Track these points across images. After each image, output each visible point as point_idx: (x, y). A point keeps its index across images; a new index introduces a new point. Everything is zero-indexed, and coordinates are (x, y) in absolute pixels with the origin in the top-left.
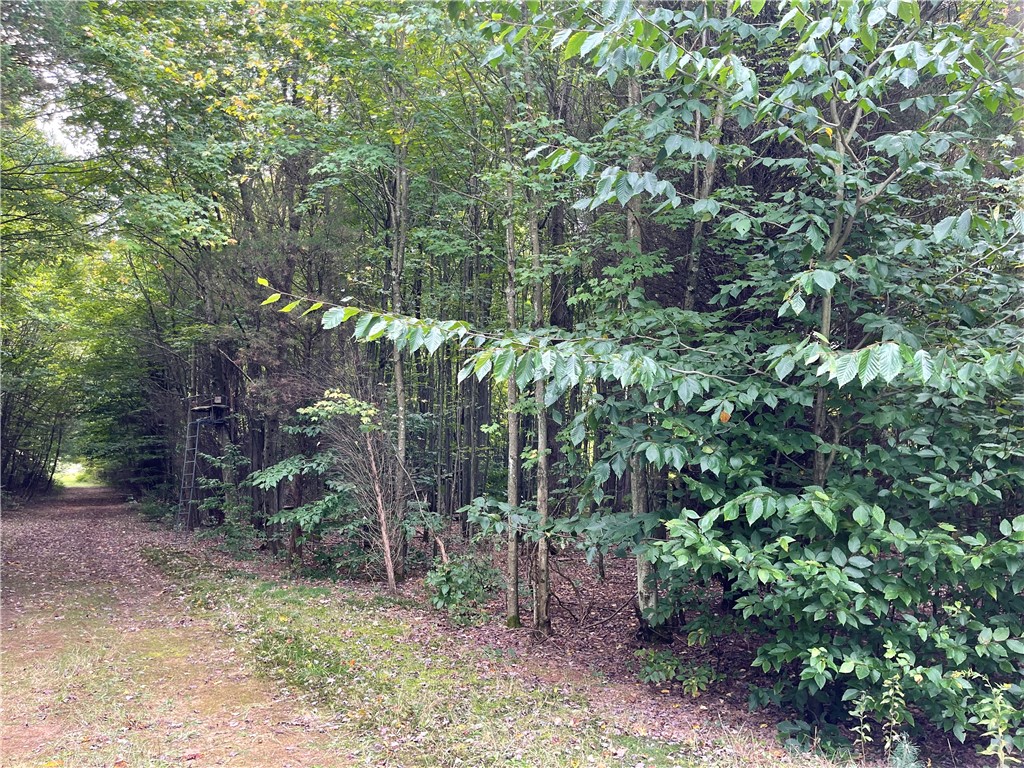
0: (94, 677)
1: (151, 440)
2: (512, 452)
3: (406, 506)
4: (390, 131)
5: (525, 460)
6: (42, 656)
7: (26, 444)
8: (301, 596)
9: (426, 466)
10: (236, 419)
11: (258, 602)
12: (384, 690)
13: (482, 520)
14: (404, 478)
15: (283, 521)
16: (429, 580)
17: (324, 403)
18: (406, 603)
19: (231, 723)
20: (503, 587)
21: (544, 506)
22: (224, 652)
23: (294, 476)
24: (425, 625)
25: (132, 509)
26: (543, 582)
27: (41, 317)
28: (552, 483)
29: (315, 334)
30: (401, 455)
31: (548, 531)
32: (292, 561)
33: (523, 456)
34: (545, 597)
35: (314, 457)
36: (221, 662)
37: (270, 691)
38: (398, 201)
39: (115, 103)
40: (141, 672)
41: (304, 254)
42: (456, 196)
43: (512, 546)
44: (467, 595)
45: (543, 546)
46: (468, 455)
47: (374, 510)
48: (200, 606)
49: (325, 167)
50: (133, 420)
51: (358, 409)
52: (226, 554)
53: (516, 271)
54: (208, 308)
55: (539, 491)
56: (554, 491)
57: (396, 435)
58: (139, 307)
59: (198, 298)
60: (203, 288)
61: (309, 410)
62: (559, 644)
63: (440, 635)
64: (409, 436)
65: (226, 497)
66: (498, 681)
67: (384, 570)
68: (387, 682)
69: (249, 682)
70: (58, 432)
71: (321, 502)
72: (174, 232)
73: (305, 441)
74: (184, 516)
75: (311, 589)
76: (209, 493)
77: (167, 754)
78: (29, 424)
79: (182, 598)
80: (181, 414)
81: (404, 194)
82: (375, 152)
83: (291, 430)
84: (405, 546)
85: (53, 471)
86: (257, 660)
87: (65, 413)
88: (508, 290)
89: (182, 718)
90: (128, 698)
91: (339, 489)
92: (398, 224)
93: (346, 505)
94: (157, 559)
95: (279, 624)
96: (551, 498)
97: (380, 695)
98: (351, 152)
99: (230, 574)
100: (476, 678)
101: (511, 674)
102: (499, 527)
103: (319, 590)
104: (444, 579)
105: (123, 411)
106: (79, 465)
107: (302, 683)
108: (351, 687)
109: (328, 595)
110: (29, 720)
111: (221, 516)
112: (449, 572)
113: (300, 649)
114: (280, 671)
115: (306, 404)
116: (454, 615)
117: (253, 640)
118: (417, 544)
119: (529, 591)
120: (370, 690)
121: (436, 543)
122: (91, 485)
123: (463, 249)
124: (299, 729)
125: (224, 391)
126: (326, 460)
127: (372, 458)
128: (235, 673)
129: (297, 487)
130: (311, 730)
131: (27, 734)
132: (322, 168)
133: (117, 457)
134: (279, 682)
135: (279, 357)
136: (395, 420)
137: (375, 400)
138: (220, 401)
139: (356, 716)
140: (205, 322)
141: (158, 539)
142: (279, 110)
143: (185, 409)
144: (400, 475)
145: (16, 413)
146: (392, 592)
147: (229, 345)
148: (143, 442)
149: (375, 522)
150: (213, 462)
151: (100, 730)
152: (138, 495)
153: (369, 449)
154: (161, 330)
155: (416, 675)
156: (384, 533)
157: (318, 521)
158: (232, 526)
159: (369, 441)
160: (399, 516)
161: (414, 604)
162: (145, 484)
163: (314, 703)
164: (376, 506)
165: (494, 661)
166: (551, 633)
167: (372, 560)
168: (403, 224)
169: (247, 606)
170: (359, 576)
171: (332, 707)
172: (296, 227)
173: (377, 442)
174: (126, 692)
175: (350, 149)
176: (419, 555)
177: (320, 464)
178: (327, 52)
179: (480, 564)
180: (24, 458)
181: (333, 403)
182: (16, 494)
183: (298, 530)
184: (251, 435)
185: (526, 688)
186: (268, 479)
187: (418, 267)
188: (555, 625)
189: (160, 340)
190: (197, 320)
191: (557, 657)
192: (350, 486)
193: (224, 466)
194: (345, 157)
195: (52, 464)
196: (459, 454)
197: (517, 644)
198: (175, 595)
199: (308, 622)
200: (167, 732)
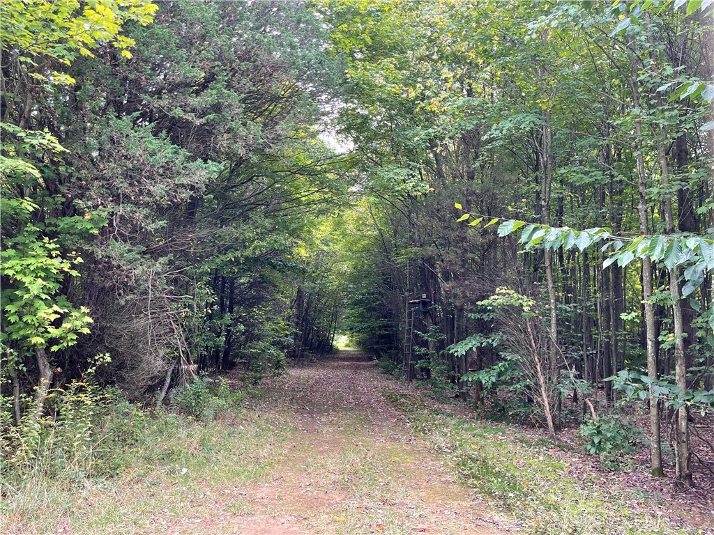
0: (362, 467)
1: (386, 321)
2: (650, 335)
3: (559, 373)
4: (539, 101)
5: (663, 342)
6: (332, 451)
7: (319, 324)
8: (485, 432)
9: (573, 345)
10: (435, 309)
11: (456, 433)
12: (552, 509)
13: (627, 388)
14: (557, 353)
15: (470, 380)
16: (582, 431)
17: (496, 297)
18: (564, 446)
19: (445, 512)
20: (647, 444)
21: (683, 380)
22: (437, 463)
23: (477, 348)
24: (581, 466)
25: (376, 365)
26: (684, 442)
27: (326, 248)
28: (689, 362)
29: (487, 250)
30: (554, 336)
31: (689, 400)
32: (477, 407)
33: (660, 339)
34: (686, 455)
35: (490, 335)
36: (436, 470)
37: (469, 495)
38: (545, 150)
39: (362, 116)
40: (388, 469)
41: (477, 196)
42: (592, 140)
43: (654, 411)
44: (616, 447)
45: (682, 413)
46: (608, 337)
47: (535, 376)
48: (420, 431)
49: (493, 134)
50: (375, 310)
51: (520, 301)
52: (433, 398)
53: (647, 190)
54: (416, 237)
55: (677, 368)
56: (691, 369)
57: (549, 321)
58: (376, 239)
59: (410, 231)
60: (413, 224)
61: (485, 302)
62: (702, 495)
63: (594, 475)
64: (559, 323)
65: (431, 360)
66: (646, 517)
67: (545, 419)
68: (554, 503)
69: (455, 486)
70: (335, 316)
71: (495, 367)
72: (397, 189)
73: (482, 323)
74: (405, 371)
75: (491, 428)
76: (420, 357)
77: (407, 525)
78: (320, 311)
79: (408, 425)
80: (402, 305)
81: (549, 145)
82: (528, 118)
83: (472, 316)
84: (560, 403)
85: (333, 341)
86: (459, 472)
87: (338, 305)
88: (640, 207)
89: (414, 503)
90: (382, 484)
91: (509, 358)
92: (545, 167)
93: (514, 370)
94: (392, 398)
95: (472, 449)
96: (689, 375)
97: (550, 512)
98: (510, 121)
99: (437, 412)
100: (627, 512)
101: (658, 513)
102: (643, 395)
103: (498, 429)
104: (596, 431)
105: (369, 303)
106: (346, 337)
107: (491, 493)
108: (527, 502)
109: (504, 433)
110: (328, 489)
111: (428, 372)
112: (599, 427)
113: (487, 469)
114: (475, 482)
115: (483, 298)
116: (605, 461)
117: (455, 458)
118: (569, 403)
119: (670, 449)
120: (542, 507)
121: (585, 404)
122: (353, 349)
123: (599, 178)
124: (491, 525)
125: (428, 291)
126: (498, 338)
127: (532, 337)
128: (444, 479)
129: (478, 356)
130: (500, 527)
131: (326, 497)
132: (491, 134)
133: (366, 332)
134: (475, 490)
135: (463, 266)
136: (548, 310)
137: (532, 295)
138: (425, 297)
139: (533, 524)
140: (415, 246)
141: (391, 385)
142: (460, 101)
143: (404, 302)
144: (553, 350)
145: (313, 305)
146: (552, 437)
147: (430, 260)
148: (380, 323)
149: (536, 384)
150: (423, 336)
151: (367, 502)
152: (379, 357)
153: (529, 330)
154: (389, 253)
155: (577, 502)
156: (543, 392)
157: (494, 381)
158: (437, 380)
159: (528, 324)
160: (555, 380)
161: (571, 449)
162: (382, 350)
163: (501, 509)
164: (536, 372)
165: (642, 501)
166: (693, 485)
167: (535, 412)
168: (549, 166)
169: (449, 435)
170: (526, 423)
171: (514, 514)
172: (471, 177)
173: (535, 325)
174: (380, 480)
175: (509, 119)
176: (572, 412)
177: (495, 340)
178: (492, 56)
179: (625, 422)
180: (318, 331)
181: (502, 297)
182: (314, 353)
183: (480, 386)
184: (445, 319)
185: (672, 526)
186: (460, 349)
187: (561, 196)
188: (696, 479)
189: (389, 259)
190: (411, 244)
191: (700, 505)
192: (516, 357)
193: (430, 339)
194: (507, 125)
195: (332, 336)
196: (601, 336)
197: (661, 490)
198: (404, 423)
199: (491, 451)
200: (406, 510)
